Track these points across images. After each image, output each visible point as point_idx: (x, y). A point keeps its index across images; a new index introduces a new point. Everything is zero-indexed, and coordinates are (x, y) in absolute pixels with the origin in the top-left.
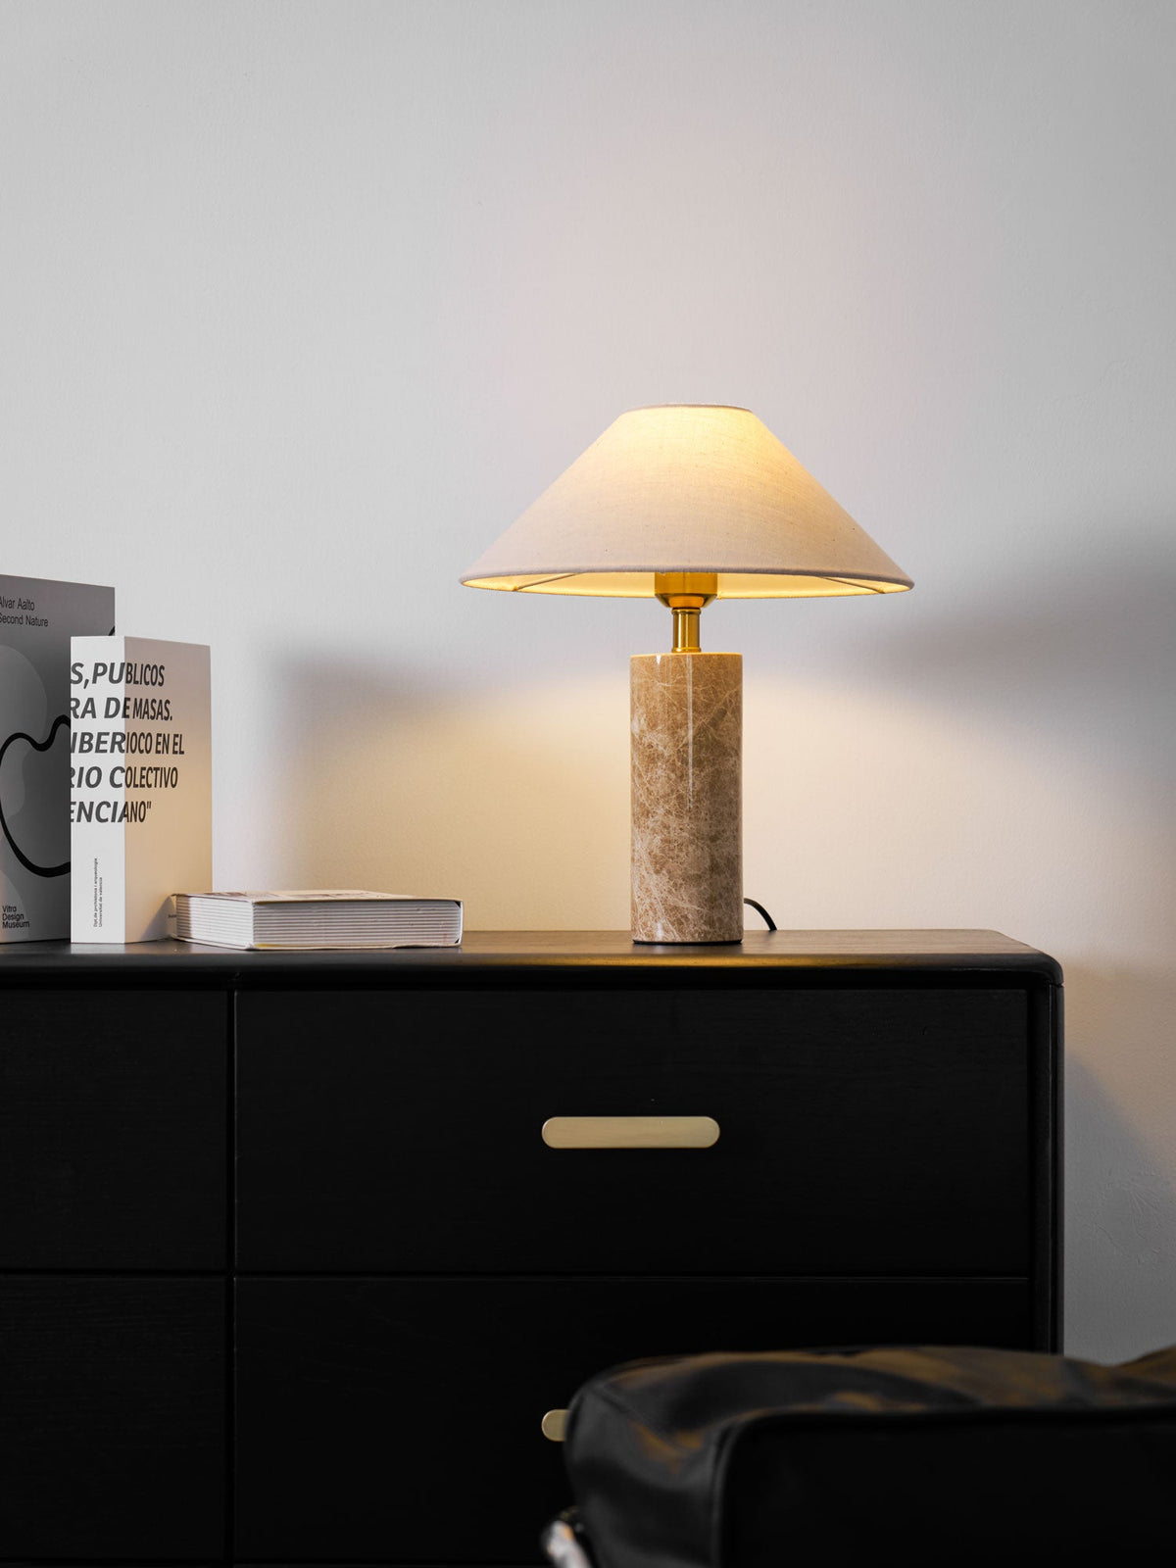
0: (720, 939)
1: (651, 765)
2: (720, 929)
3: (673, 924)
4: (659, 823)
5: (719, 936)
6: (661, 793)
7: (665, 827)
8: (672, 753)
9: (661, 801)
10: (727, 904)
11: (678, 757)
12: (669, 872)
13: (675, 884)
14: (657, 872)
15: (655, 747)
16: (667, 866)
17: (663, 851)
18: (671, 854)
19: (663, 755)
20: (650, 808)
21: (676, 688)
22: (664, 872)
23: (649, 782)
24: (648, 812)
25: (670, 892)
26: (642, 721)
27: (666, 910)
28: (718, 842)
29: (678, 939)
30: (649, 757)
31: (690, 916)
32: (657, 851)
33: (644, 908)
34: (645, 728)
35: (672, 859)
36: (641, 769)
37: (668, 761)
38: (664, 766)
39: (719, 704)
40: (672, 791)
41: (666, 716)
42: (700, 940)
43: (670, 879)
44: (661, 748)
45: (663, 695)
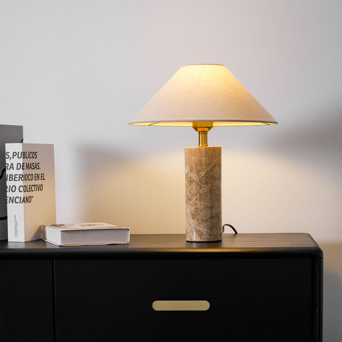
0: (214, 240)
1: (191, 184)
2: (214, 237)
3: (198, 236)
4: (194, 203)
6: (194, 193)
8: (197, 180)
9: (194, 196)
10: (216, 229)
11: (199, 181)
12: (197, 219)
13: (199, 223)
14: (193, 219)
15: (192, 178)
16: (196, 217)
17: (195, 212)
18: (197, 213)
19: (195, 180)
21: (199, 158)
22: (195, 219)
23: (190, 189)
24: (190, 199)
25: (197, 225)
26: (188, 169)
27: (196, 231)
28: (213, 209)
29: (200, 241)
30: (190, 181)
31: (204, 233)
32: (193, 212)
33: (189, 230)
34: (189, 171)
36: (188, 185)
37: (196, 182)
38: (195, 184)
39: (213, 163)
40: (198, 192)
41: (196, 168)
42: (207, 241)
43: (197, 221)
44: (194, 178)
45: (195, 161)
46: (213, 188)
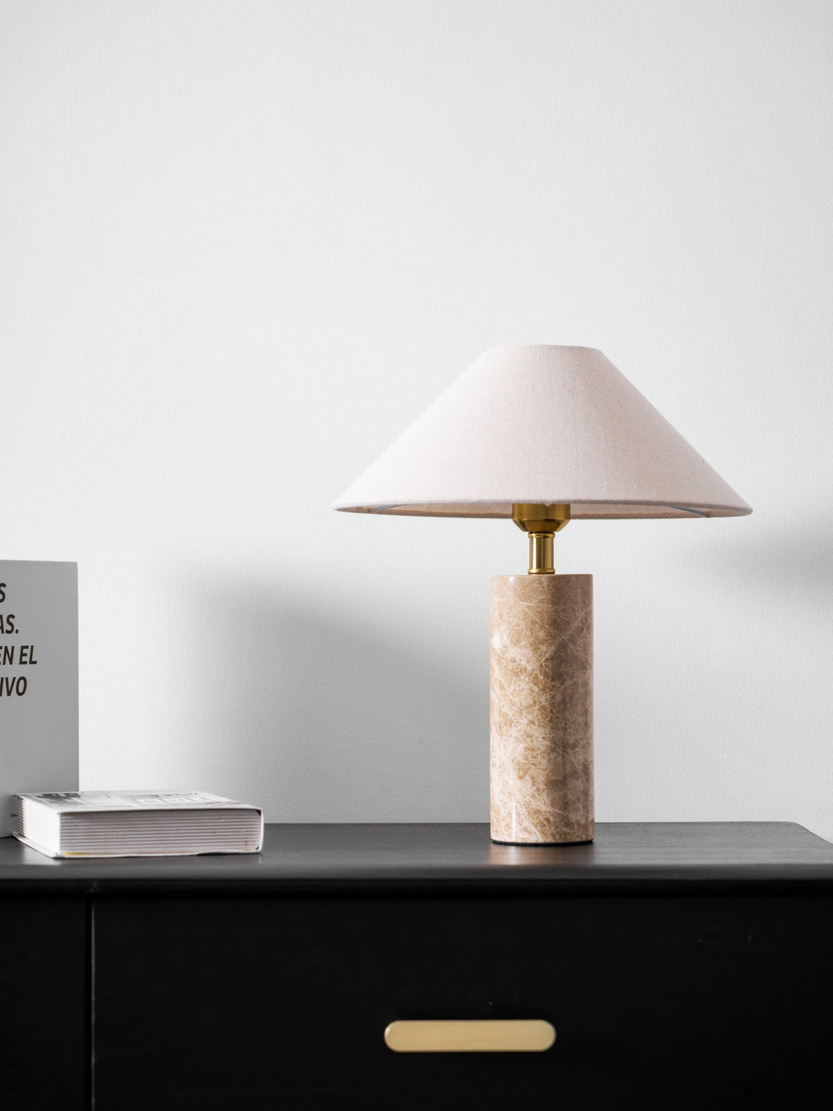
0: (578, 840)
1: (514, 678)
2: (578, 830)
3: (536, 827)
4: (522, 732)
5: (578, 836)
6: (525, 704)
7: (528, 736)
8: (535, 667)
9: (524, 713)
11: (541, 671)
12: (533, 778)
13: (538, 790)
14: (521, 778)
15: (518, 662)
16: (530, 772)
17: (526, 758)
18: (534, 761)
19: (526, 669)
20: (513, 718)
21: (539, 607)
22: (527, 777)
23: (512, 694)
24: (511, 722)
25: (533, 796)
26: (505, 637)
27: (529, 813)
28: (577, 749)
29: (541, 840)
30: (512, 670)
31: (552, 819)
32: (520, 758)
33: (507, 811)
34: (508, 643)
35: (535, 765)
36: (503, 681)
37: (530, 675)
38: (527, 680)
39: (578, 621)
40: (535, 703)
41: (529, 633)
42: (560, 841)
43: (534, 784)
44: (524, 663)
45: (526, 613)
46: (577, 690)
